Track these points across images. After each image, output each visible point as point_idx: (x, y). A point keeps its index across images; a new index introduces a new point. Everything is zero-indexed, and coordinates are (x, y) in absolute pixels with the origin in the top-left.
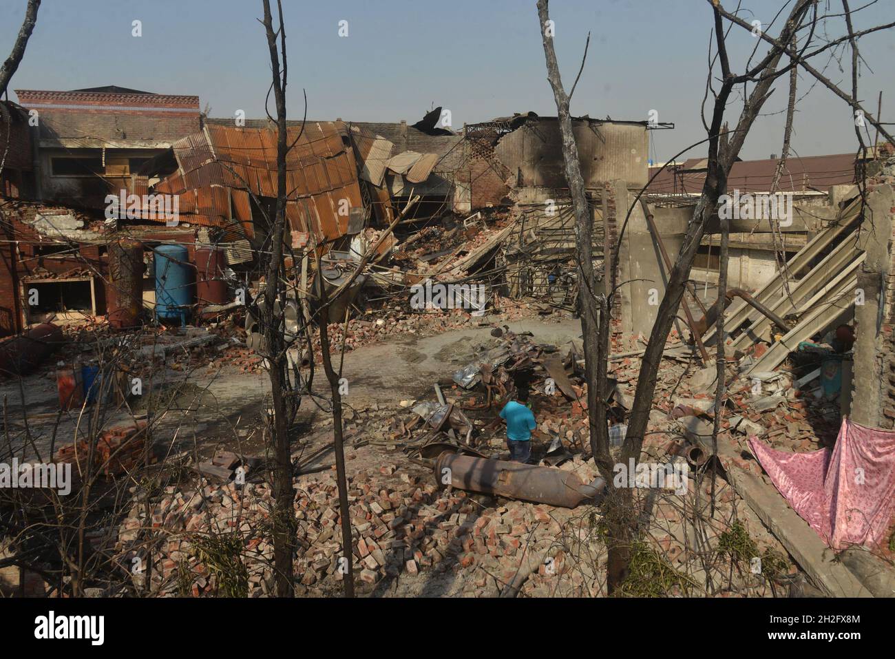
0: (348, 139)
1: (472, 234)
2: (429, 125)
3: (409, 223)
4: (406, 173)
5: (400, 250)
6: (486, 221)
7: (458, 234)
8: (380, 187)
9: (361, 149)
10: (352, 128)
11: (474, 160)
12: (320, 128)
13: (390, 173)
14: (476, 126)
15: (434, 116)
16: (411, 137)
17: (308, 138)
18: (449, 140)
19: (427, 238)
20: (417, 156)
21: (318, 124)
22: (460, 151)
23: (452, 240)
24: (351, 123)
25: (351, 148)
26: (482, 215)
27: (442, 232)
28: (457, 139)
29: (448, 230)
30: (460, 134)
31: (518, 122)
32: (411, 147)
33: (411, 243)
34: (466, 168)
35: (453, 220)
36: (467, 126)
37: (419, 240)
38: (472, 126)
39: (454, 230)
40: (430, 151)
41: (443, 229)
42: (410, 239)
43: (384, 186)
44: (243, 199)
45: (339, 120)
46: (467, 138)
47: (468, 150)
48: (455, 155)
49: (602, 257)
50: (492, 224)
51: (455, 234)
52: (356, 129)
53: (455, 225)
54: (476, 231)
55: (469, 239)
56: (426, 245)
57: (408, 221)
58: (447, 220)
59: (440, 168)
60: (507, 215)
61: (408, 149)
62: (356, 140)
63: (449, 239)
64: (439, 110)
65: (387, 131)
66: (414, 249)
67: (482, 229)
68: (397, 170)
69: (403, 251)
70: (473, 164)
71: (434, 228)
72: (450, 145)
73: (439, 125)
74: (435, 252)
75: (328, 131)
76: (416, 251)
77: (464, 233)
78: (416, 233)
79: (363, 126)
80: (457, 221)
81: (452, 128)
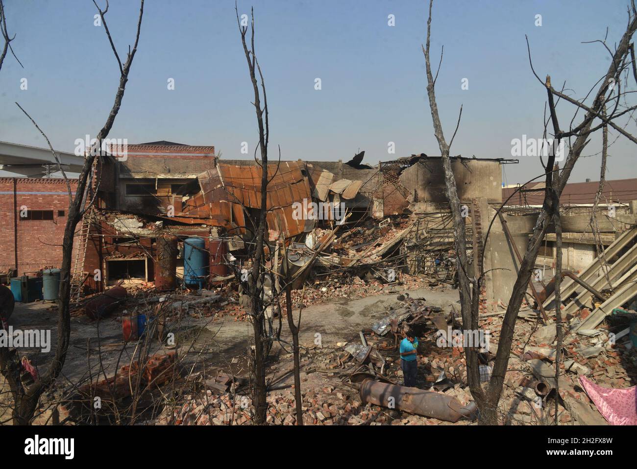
0: (305, 172)
1: (384, 232)
2: (356, 163)
4: (342, 193)
5: (338, 242)
6: (394, 224)
7: (375, 232)
8: (325, 202)
9: (313, 178)
10: (308, 165)
11: (386, 184)
12: (288, 165)
13: (332, 193)
14: (387, 163)
15: (360, 157)
16: (345, 171)
17: (280, 171)
18: (369, 172)
19: (355, 234)
20: (349, 182)
21: (287, 163)
22: (376, 179)
23: (371, 236)
24: (307, 162)
25: (307, 177)
26: (391, 220)
27: (365, 231)
28: (374, 171)
29: (368, 229)
30: (377, 168)
31: (414, 160)
32: (345, 176)
33: (345, 238)
34: (380, 190)
35: (372, 223)
36: (381, 163)
37: (350, 236)
38: (384, 163)
39: (373, 229)
40: (357, 179)
41: (366, 229)
42: (343, 236)
43: (328, 202)
44: (239, 210)
45: (300, 160)
46: (381, 170)
47: (382, 178)
48: (373, 181)
49: (472, 248)
50: (398, 226)
51: (373, 232)
52: (310, 166)
53: (373, 226)
54: (387, 230)
55: (383, 235)
56: (354, 239)
58: (368, 223)
59: (363, 190)
60: (407, 220)
61: (343, 178)
62: (310, 172)
63: (369, 235)
64: (363, 153)
65: (330, 166)
66: (347, 242)
67: (391, 229)
68: (336, 191)
69: (340, 243)
70: (385, 187)
71: (359, 228)
72: (370, 175)
73: (363, 163)
74: (360, 244)
75: (293, 167)
76: (348, 243)
77: (379, 231)
78: (348, 231)
79: (315, 164)
80: (374, 224)
81: (371, 164)
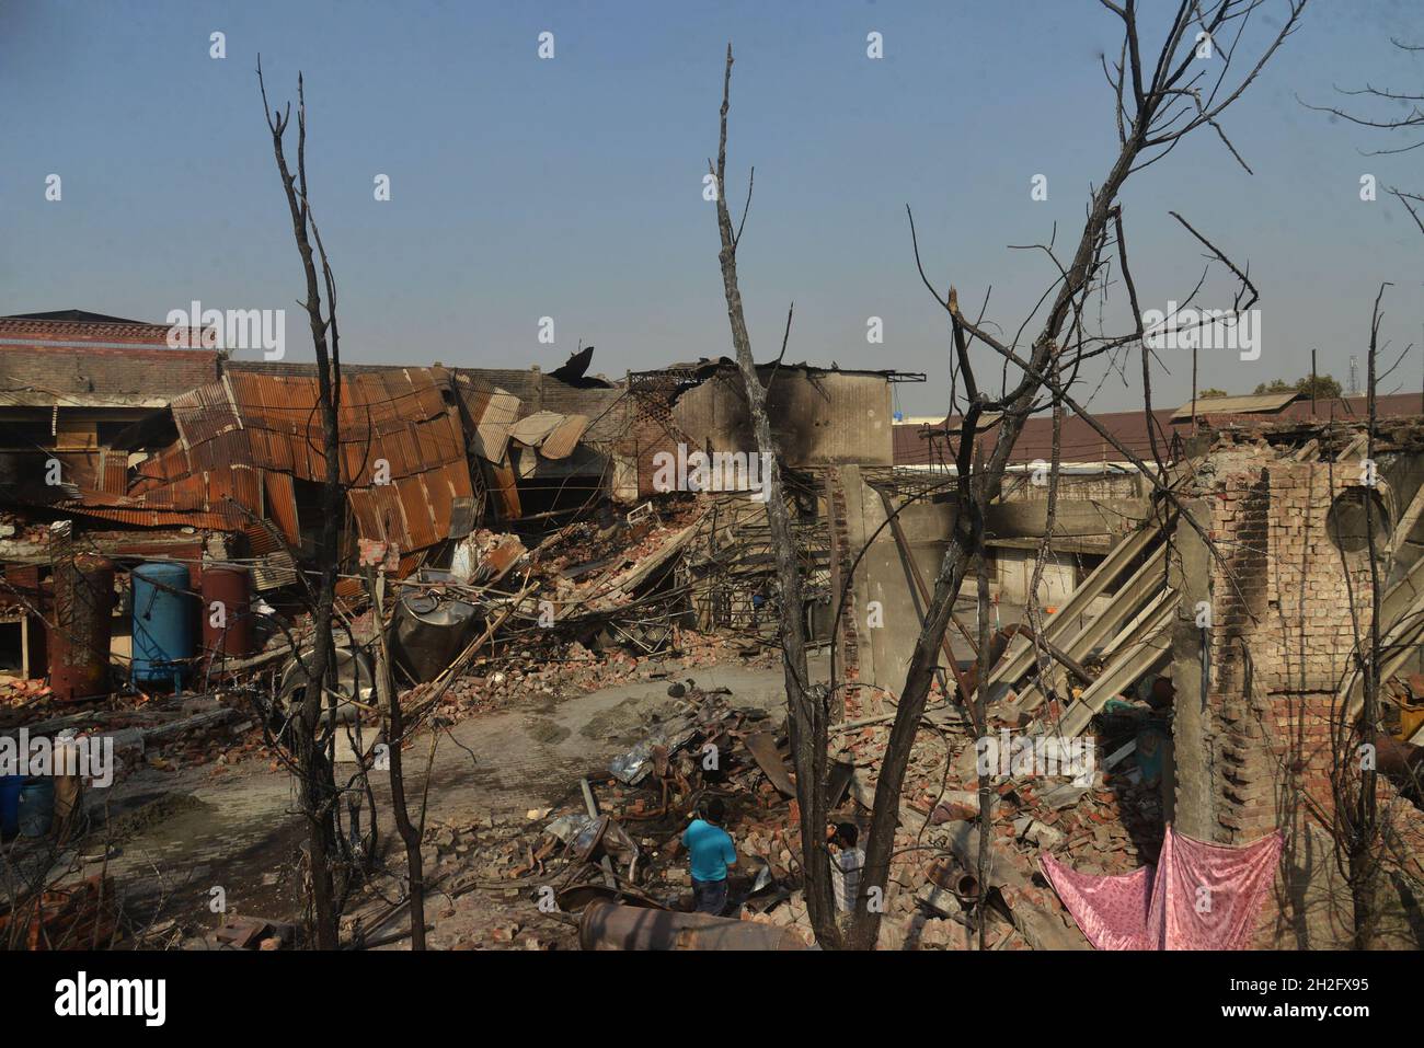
0: (452, 394)
1: (641, 534)
2: (574, 374)
3: (544, 518)
4: (540, 444)
5: (531, 559)
6: (661, 515)
7: (619, 534)
8: (501, 466)
9: (471, 408)
10: (458, 377)
11: (642, 424)
12: (408, 377)
13: (515, 445)
14: (645, 374)
15: (582, 360)
16: (547, 391)
17: (388, 392)
18: (604, 396)
19: (572, 540)
20: (556, 418)
21: (405, 371)
22: (621, 411)
23: (609, 544)
24: (456, 370)
25: (456, 408)
26: (653, 505)
27: (595, 532)
28: (617, 393)
29: (604, 528)
30: (622, 385)
31: (705, 370)
32: (547, 404)
33: (548, 548)
34: (630, 436)
35: (611, 514)
36: (631, 375)
37: (559, 544)
38: (638, 374)
39: (613, 527)
40: (577, 412)
41: (597, 526)
42: (545, 544)
43: (507, 464)
44: (283, 487)
45: (438, 365)
46: (631, 392)
47: (634, 410)
48: (613, 416)
49: (827, 567)
50: (670, 518)
51: (614, 534)
52: (464, 379)
53: (614, 521)
54: (645, 530)
55: (636, 542)
56: (571, 552)
57: (543, 514)
58: (602, 513)
59: (592, 436)
60: (690, 505)
61: (542, 408)
62: (464, 394)
63: (604, 542)
64: (589, 351)
65: (511, 381)
66: (553, 558)
67: (654, 527)
68: (526, 440)
69: (536, 562)
70: (641, 430)
71: (581, 526)
72: (606, 404)
73: (589, 373)
74: (584, 562)
75: (421, 381)
76: (556, 561)
77: (628, 532)
78: (556, 533)
79: (476, 374)
80: (617, 515)
81: (610, 377)
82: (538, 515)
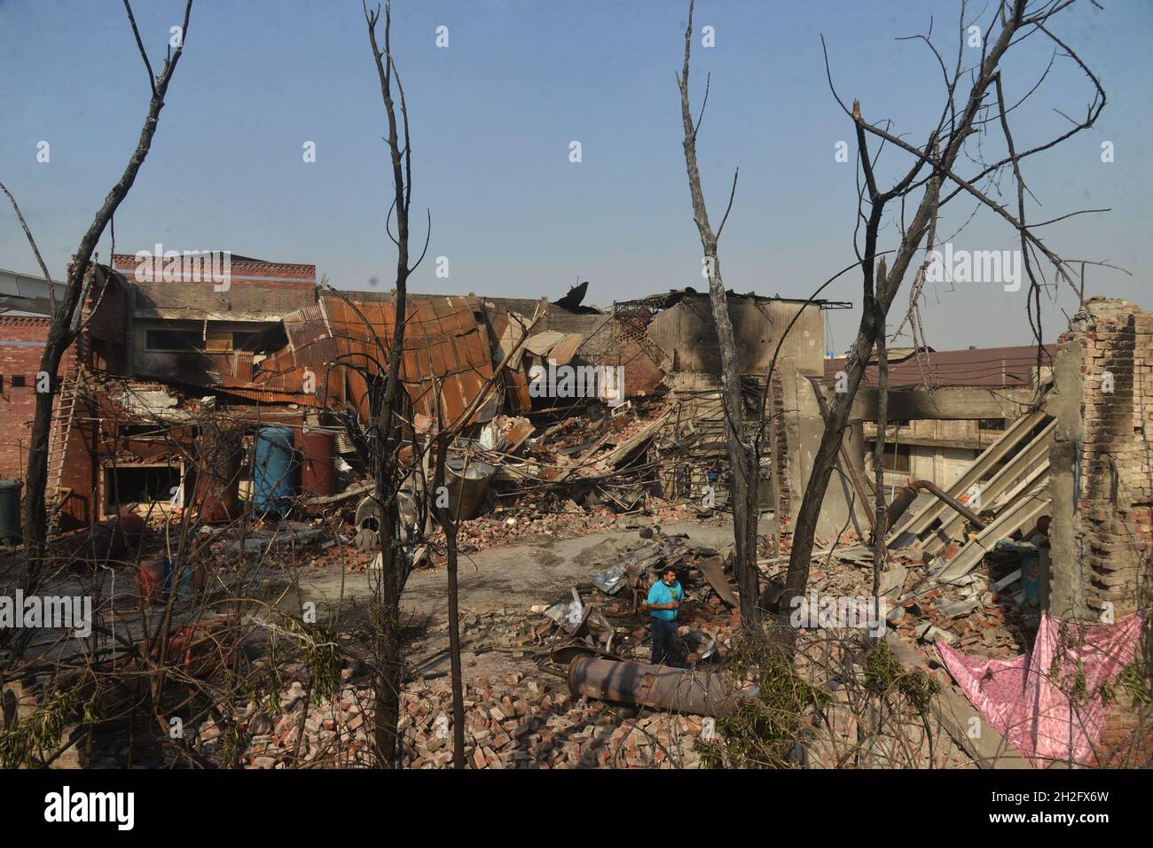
0: (481, 315)
1: (620, 426)
2: (573, 303)
3: (547, 413)
4: (546, 354)
5: (538, 443)
6: (638, 412)
7: (605, 426)
8: (517, 371)
9: (496, 327)
10: (487, 304)
11: (624, 342)
12: (450, 303)
13: (528, 355)
14: (627, 304)
15: (580, 292)
16: (552, 315)
17: (435, 314)
18: (596, 320)
19: (569, 430)
20: (559, 336)
21: (448, 299)
22: (609, 332)
23: (597, 432)
24: (485, 298)
25: (484, 326)
26: (633, 404)
27: (587, 424)
28: (604, 318)
29: (593, 421)
30: (609, 313)
31: (674, 298)
32: (552, 325)
33: (550, 436)
34: (615, 351)
35: (599, 410)
36: (616, 304)
37: (559, 432)
38: (622, 304)
39: (601, 421)
40: (574, 332)
41: (588, 420)
42: (549, 432)
43: (521, 370)
44: (360, 386)
45: (471, 295)
46: (617, 316)
47: (618, 330)
48: (602, 336)
49: (768, 454)
50: (645, 414)
51: (601, 426)
52: (491, 305)
53: (601, 416)
54: (625, 422)
55: (618, 431)
56: (568, 438)
57: (548, 410)
58: (592, 409)
59: (585, 349)
60: (661, 404)
61: (548, 328)
62: (491, 317)
63: (594, 431)
64: (585, 285)
65: (525, 307)
66: (554, 443)
67: (632, 420)
68: (536, 351)
69: (541, 444)
70: (624, 347)
71: (577, 419)
72: (597, 326)
73: (585, 303)
74: (578, 445)
75: (459, 307)
76: (556, 444)
77: (612, 424)
78: (556, 425)
79: (500, 302)
80: (603, 412)
81: (599, 306)
82: (543, 411)
